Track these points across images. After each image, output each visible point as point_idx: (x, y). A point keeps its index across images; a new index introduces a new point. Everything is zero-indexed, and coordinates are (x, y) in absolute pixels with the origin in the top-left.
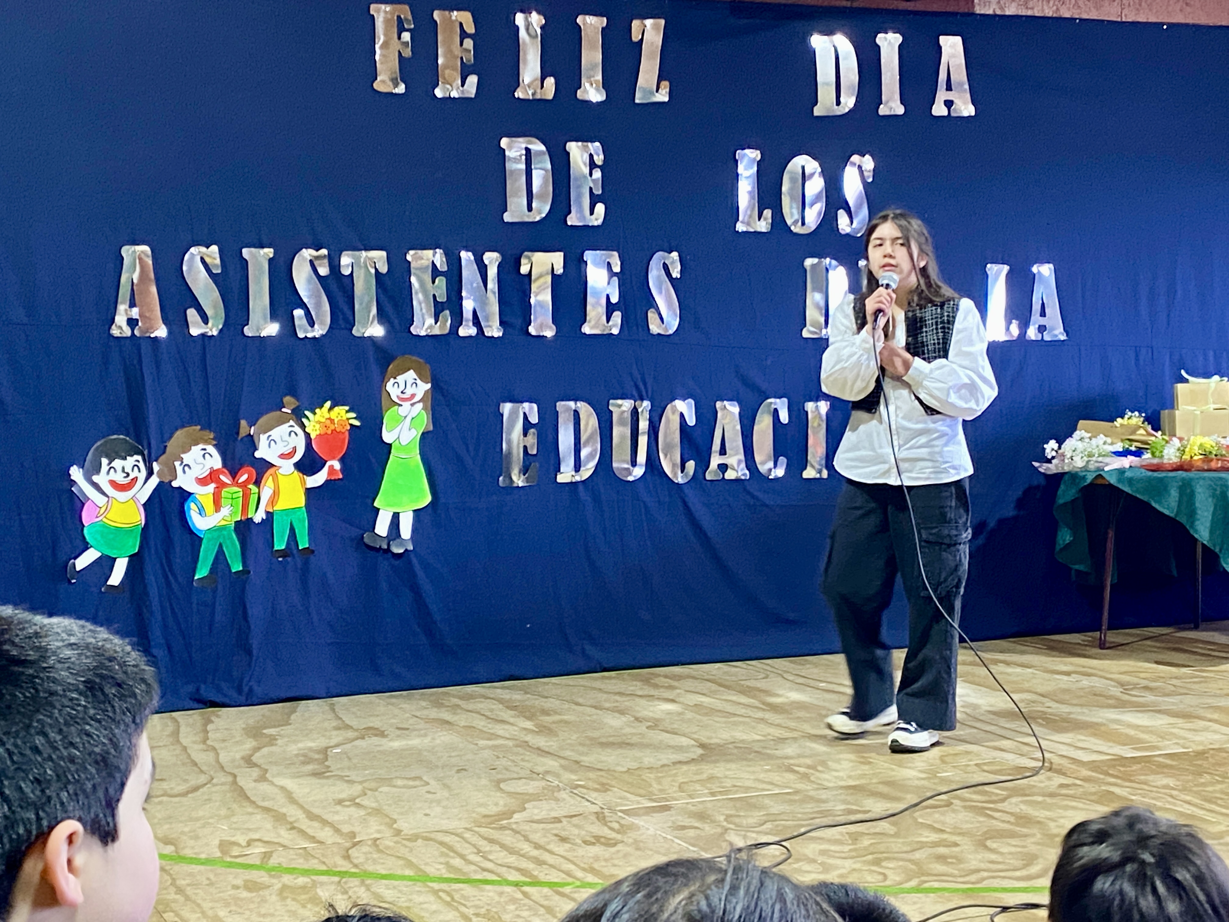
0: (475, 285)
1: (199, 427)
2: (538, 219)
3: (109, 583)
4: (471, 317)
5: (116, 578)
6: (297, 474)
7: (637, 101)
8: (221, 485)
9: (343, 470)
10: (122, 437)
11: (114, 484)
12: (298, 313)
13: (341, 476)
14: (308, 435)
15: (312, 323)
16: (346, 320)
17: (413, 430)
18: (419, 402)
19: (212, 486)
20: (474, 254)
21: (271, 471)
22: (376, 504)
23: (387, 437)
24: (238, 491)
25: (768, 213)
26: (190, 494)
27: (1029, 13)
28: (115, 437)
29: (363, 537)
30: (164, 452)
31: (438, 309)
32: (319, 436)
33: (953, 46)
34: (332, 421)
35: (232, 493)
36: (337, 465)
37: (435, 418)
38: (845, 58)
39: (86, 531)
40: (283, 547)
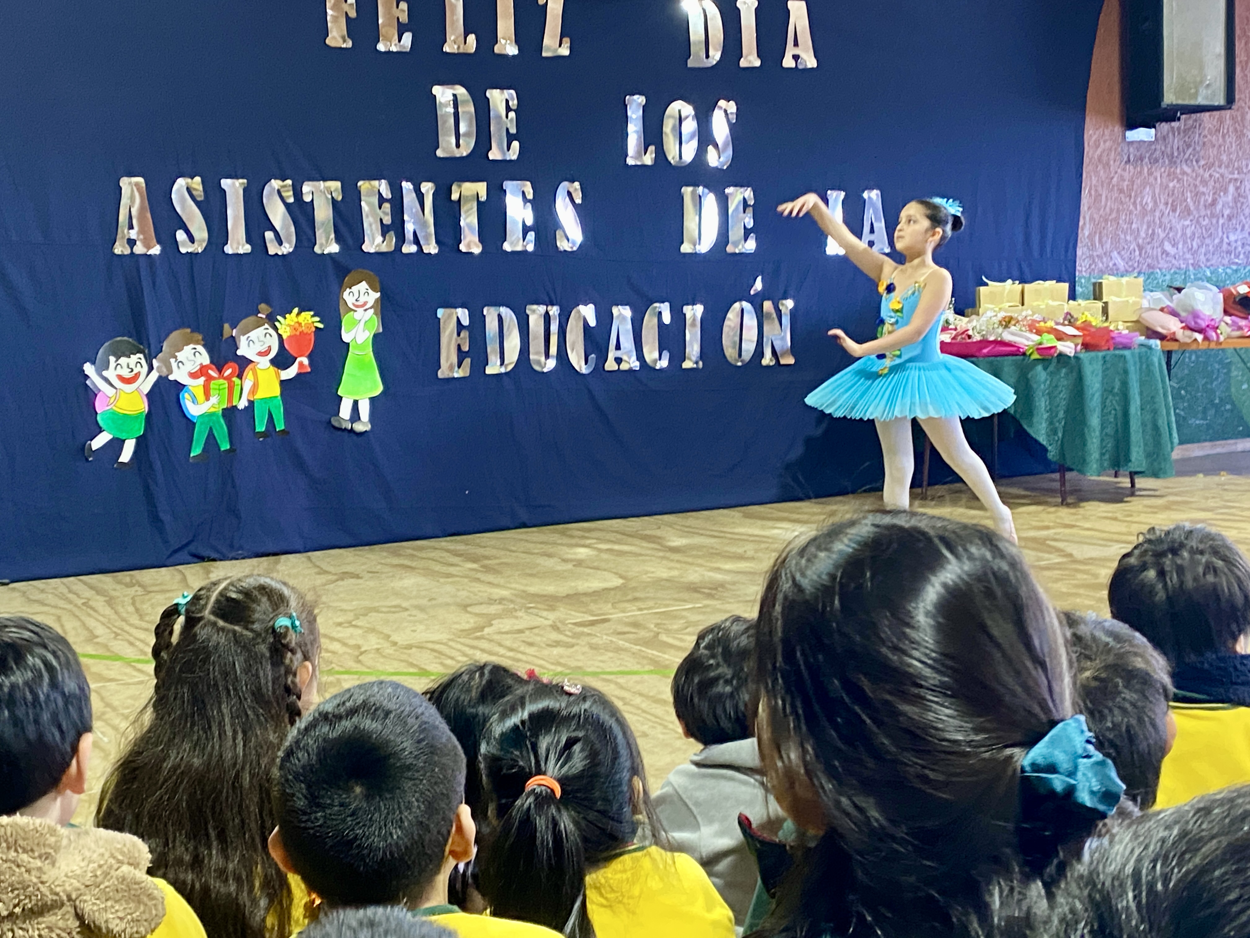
0: (414, 210)
1: (189, 330)
2: (465, 154)
3: (120, 460)
4: (411, 238)
5: (126, 456)
6: (272, 369)
7: (544, 54)
8: (210, 378)
9: (311, 364)
10: (125, 338)
11: (121, 379)
12: (269, 235)
13: (309, 370)
14: (280, 336)
15: (280, 243)
16: (309, 240)
17: (367, 331)
18: (371, 308)
19: (202, 380)
20: (413, 185)
21: (250, 366)
22: (339, 393)
23: (346, 338)
24: (224, 384)
25: (652, 148)
26: (184, 386)
28: (119, 339)
29: (330, 421)
30: (161, 351)
31: (385, 230)
32: (289, 337)
33: (799, 9)
34: (300, 324)
35: (219, 385)
36: (305, 361)
37: (384, 322)
38: (712, 19)
39: (99, 418)
40: (263, 429)
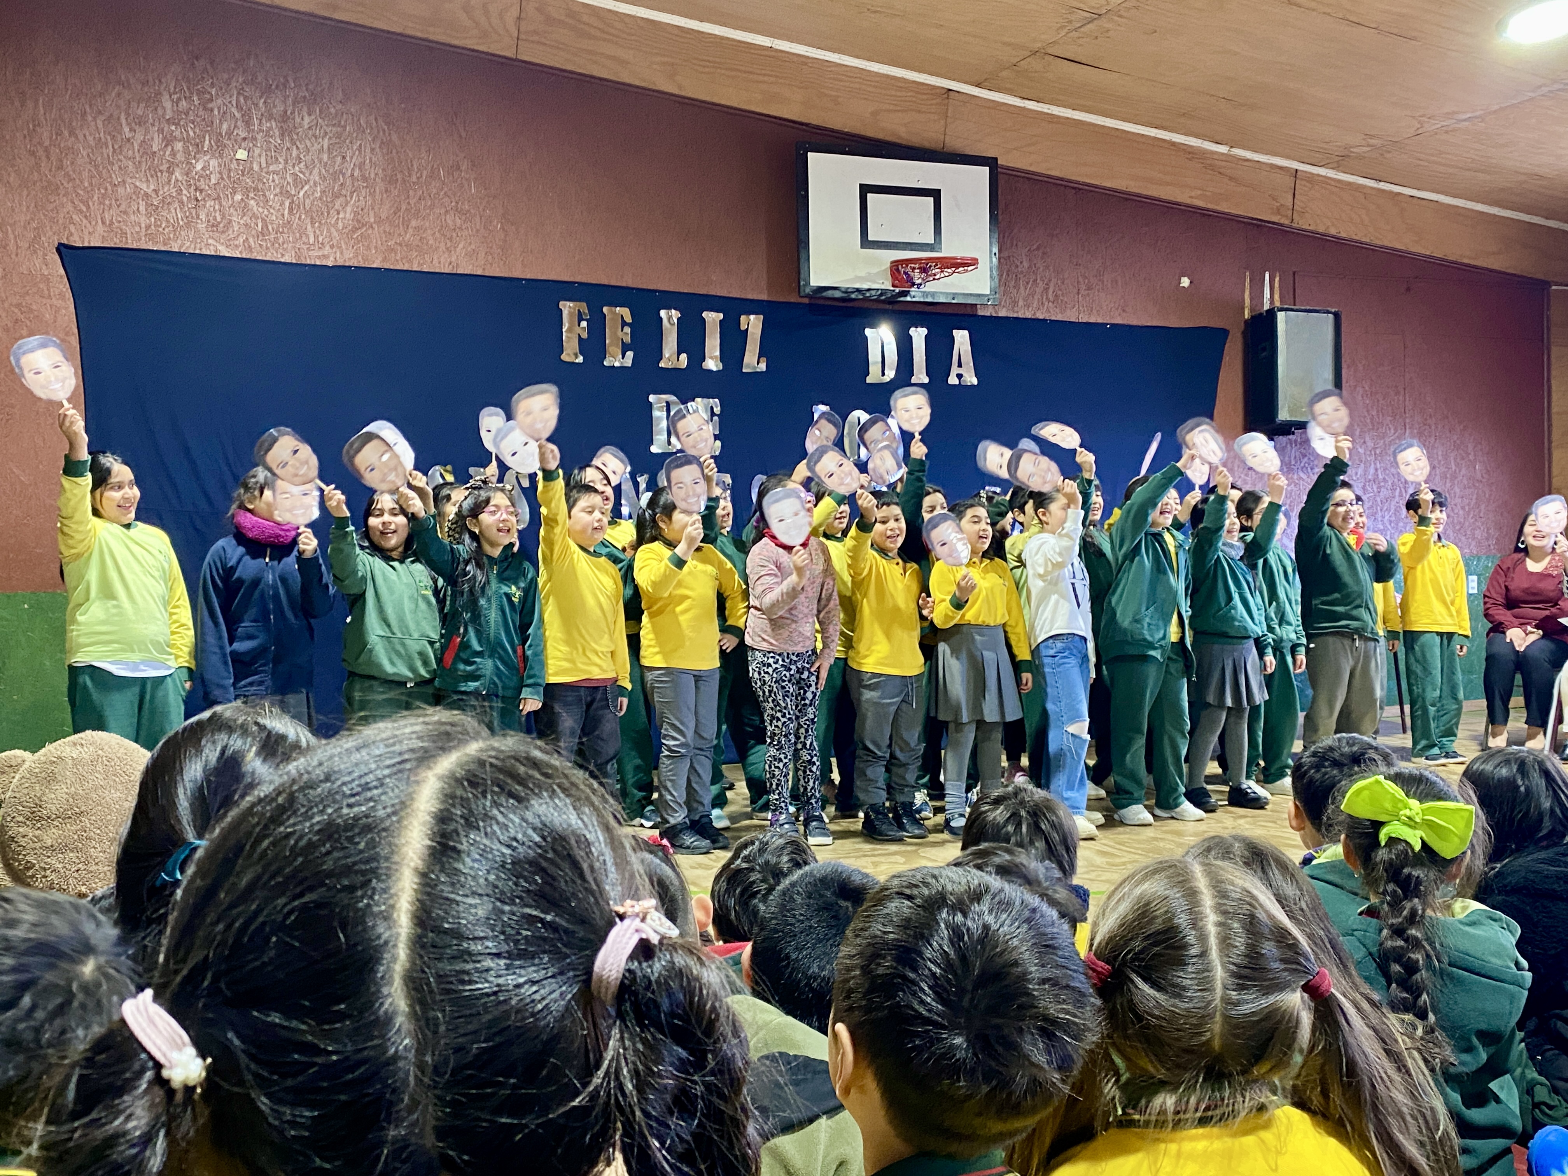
7: (744, 371)
27: (1015, 315)
33: (963, 336)
38: (889, 344)
